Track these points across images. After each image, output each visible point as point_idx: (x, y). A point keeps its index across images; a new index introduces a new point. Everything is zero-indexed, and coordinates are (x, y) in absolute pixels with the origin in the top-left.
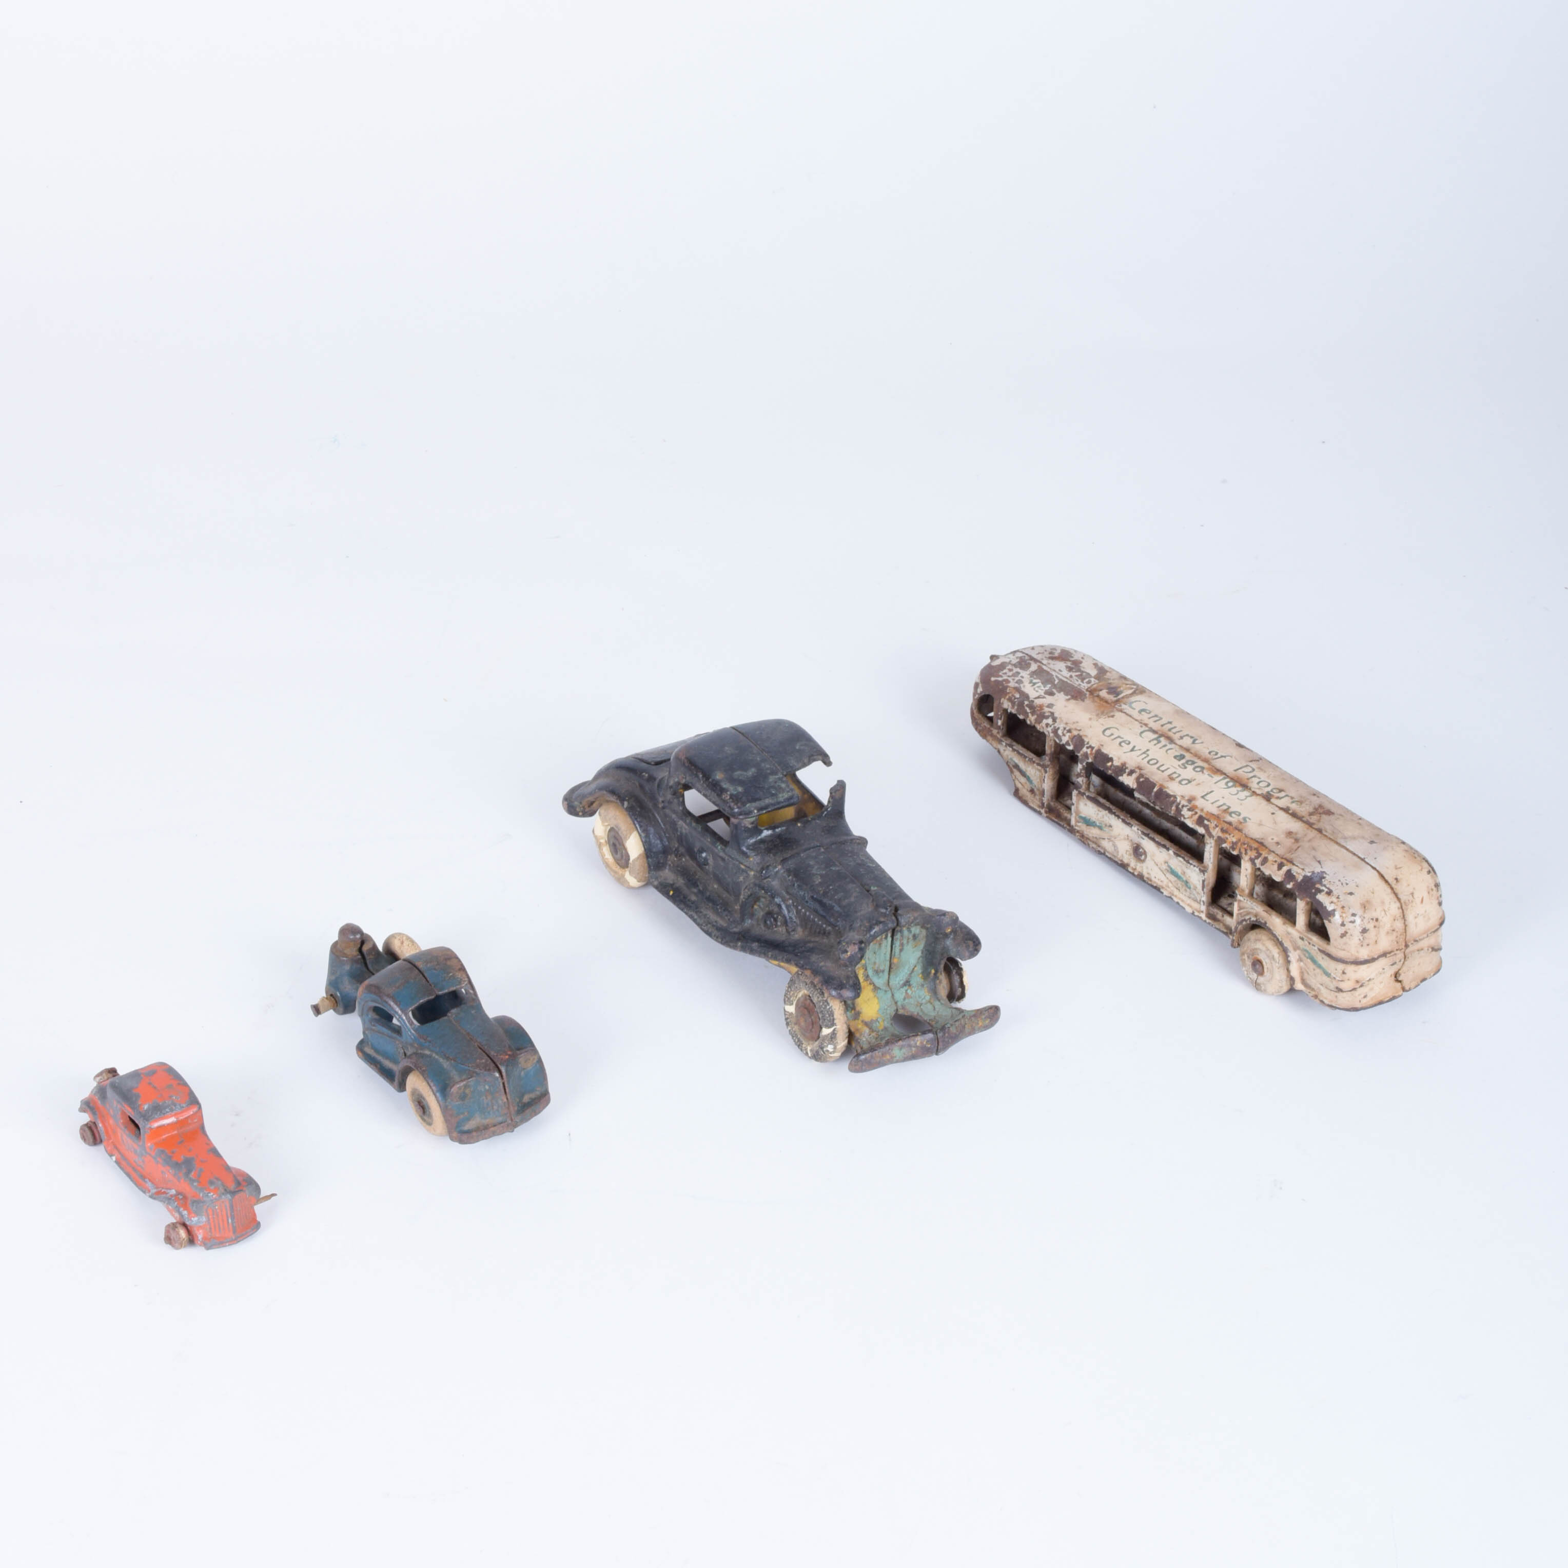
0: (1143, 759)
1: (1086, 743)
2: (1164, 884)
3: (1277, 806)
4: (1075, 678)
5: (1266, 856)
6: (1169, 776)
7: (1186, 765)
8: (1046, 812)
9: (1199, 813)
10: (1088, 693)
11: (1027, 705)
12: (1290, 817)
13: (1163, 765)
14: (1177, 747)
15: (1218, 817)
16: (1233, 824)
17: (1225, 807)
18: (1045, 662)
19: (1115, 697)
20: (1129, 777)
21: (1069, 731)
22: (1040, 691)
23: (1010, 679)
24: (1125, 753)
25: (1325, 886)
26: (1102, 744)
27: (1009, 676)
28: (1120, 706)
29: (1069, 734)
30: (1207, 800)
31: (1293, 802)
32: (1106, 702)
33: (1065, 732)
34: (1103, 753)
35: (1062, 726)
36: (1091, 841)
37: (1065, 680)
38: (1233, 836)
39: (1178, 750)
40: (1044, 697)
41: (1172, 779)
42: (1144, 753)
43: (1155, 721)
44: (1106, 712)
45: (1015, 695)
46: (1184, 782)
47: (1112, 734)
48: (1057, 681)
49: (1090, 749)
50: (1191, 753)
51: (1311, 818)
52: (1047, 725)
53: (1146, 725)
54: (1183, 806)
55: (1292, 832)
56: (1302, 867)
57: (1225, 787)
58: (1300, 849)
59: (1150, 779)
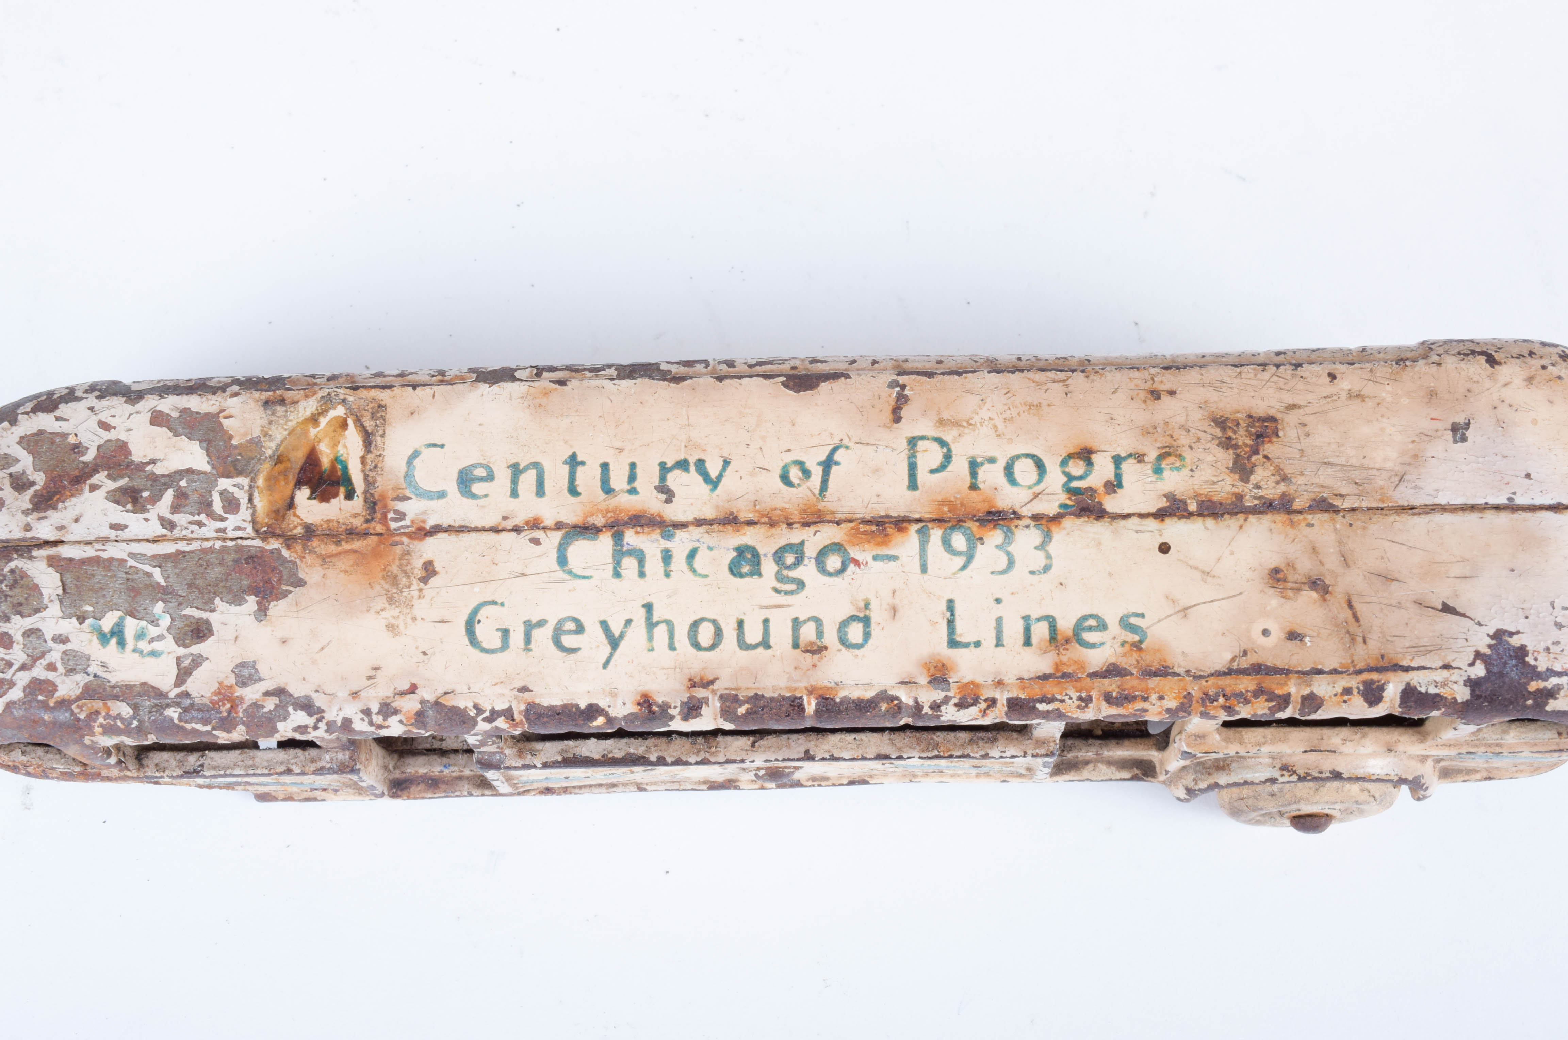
0: (672, 647)
1: (473, 713)
3: (1142, 516)
4: (181, 519)
5: (1306, 691)
6: (796, 645)
7: (793, 574)
9: (1002, 697)
10: (274, 544)
11: (181, 718)
12: (1210, 522)
13: (740, 624)
14: (696, 532)
15: (1065, 675)
16: (1124, 663)
17: (1040, 631)
18: (44, 530)
19: (350, 496)
20: (693, 721)
21: (387, 711)
22: (156, 646)
23: (39, 672)
24: (606, 664)
25: (1551, 673)
26: (520, 684)
27: (23, 667)
28: (401, 516)
30: (977, 644)
31: (1158, 471)
32: (352, 533)
33: (378, 719)
34: (551, 708)
35: (352, 711)
37: (168, 548)
38: (1161, 698)
39: (708, 540)
40: (197, 661)
41: (817, 650)
42: (651, 625)
43: (540, 491)
44: (395, 569)
45: (113, 712)
46: (855, 632)
47: (505, 633)
48: (158, 575)
49: (502, 719)
50: (750, 523)
51: (1258, 487)
53: (535, 524)
54: (935, 706)
55: (1276, 571)
56: (1441, 664)
57: (960, 561)
58: (1354, 604)
59: (763, 696)
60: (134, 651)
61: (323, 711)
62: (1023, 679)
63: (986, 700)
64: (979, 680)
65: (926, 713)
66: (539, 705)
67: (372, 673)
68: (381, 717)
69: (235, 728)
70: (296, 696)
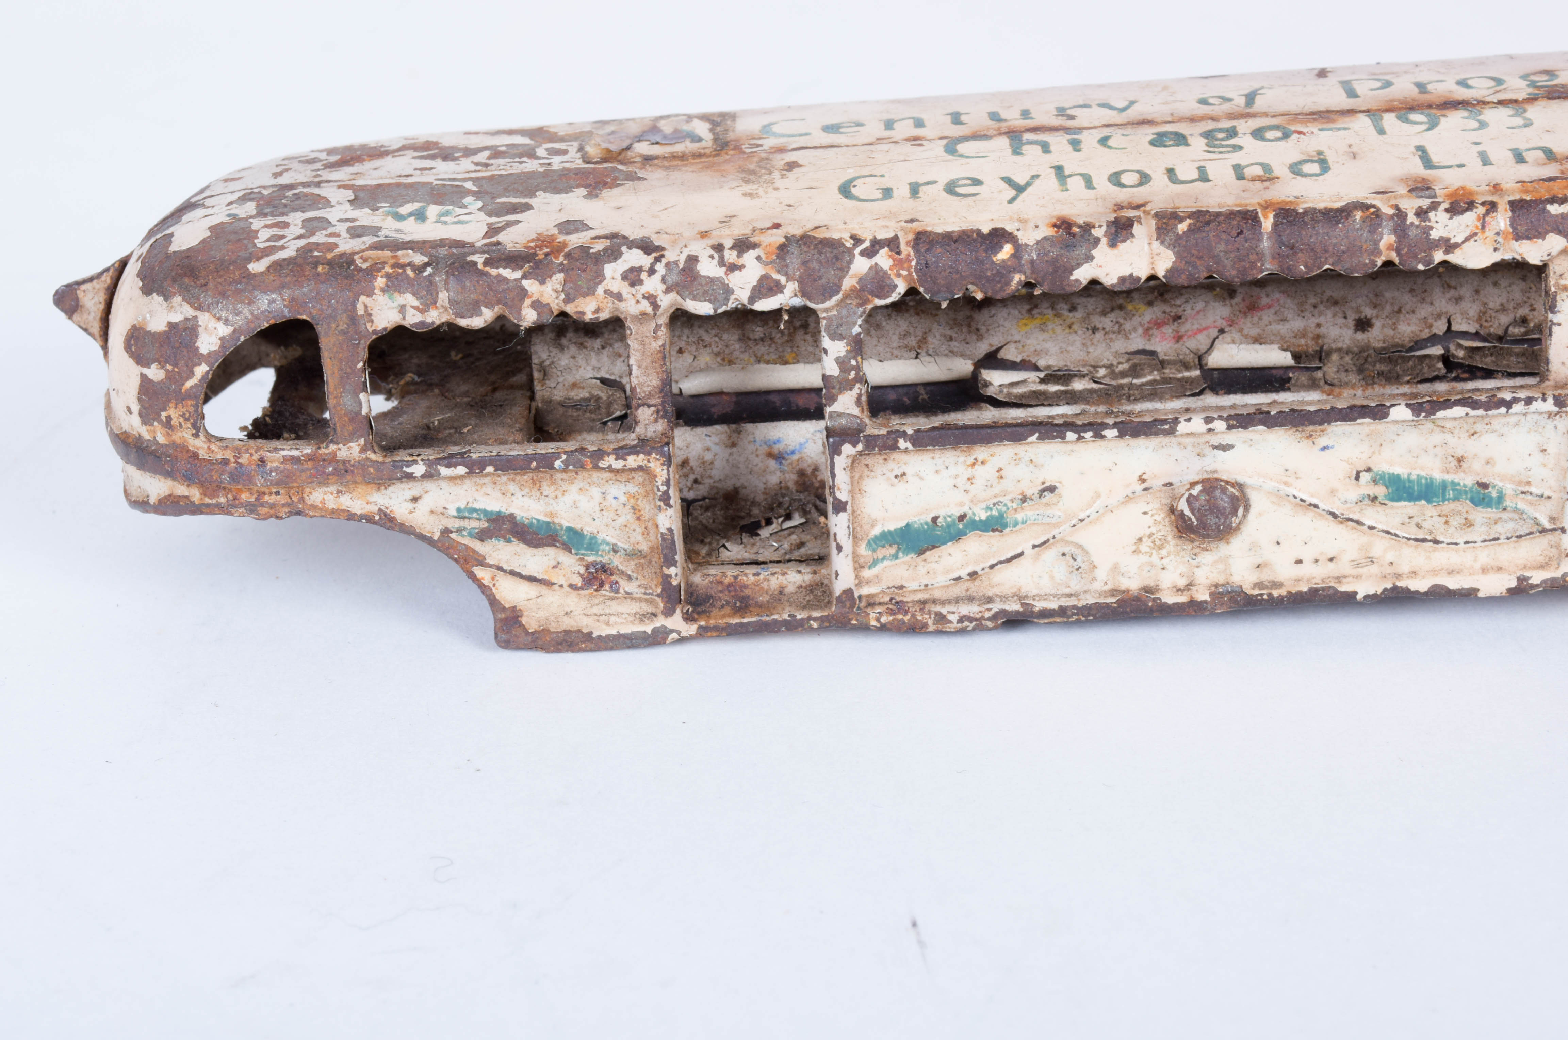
0: (1090, 188)
1: (849, 244)
2: (1343, 567)
4: (498, 162)
6: (1240, 178)
7: (1226, 143)
8: (688, 618)
9: (1503, 201)
10: (608, 165)
11: (486, 263)
13: (1170, 171)
14: (1106, 130)
17: (1534, 155)
18: (336, 176)
19: (696, 141)
20: (1122, 246)
21: (743, 245)
22: (464, 218)
23: (318, 238)
24: (1012, 201)
26: (908, 218)
27: (299, 237)
28: (758, 146)
29: (749, 257)
30: (1461, 166)
32: (699, 155)
33: (731, 256)
34: (945, 235)
35: (697, 249)
36: (943, 603)
37: (483, 174)
39: (1121, 132)
40: (512, 224)
41: (1267, 179)
42: (1063, 177)
43: (919, 126)
44: (752, 167)
45: (404, 261)
46: (1310, 168)
47: (887, 191)
48: (470, 186)
49: (884, 251)
52: (633, 277)
53: (916, 139)
54: (1421, 213)
57: (1423, 127)
59: (1208, 211)
60: (436, 222)
61: (663, 249)
62: (1524, 182)
63: (1483, 204)
64: (1471, 186)
65: (1412, 223)
66: (931, 232)
67: (728, 219)
68: (735, 253)
69: (551, 277)
70: (631, 238)
